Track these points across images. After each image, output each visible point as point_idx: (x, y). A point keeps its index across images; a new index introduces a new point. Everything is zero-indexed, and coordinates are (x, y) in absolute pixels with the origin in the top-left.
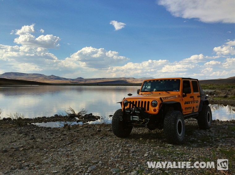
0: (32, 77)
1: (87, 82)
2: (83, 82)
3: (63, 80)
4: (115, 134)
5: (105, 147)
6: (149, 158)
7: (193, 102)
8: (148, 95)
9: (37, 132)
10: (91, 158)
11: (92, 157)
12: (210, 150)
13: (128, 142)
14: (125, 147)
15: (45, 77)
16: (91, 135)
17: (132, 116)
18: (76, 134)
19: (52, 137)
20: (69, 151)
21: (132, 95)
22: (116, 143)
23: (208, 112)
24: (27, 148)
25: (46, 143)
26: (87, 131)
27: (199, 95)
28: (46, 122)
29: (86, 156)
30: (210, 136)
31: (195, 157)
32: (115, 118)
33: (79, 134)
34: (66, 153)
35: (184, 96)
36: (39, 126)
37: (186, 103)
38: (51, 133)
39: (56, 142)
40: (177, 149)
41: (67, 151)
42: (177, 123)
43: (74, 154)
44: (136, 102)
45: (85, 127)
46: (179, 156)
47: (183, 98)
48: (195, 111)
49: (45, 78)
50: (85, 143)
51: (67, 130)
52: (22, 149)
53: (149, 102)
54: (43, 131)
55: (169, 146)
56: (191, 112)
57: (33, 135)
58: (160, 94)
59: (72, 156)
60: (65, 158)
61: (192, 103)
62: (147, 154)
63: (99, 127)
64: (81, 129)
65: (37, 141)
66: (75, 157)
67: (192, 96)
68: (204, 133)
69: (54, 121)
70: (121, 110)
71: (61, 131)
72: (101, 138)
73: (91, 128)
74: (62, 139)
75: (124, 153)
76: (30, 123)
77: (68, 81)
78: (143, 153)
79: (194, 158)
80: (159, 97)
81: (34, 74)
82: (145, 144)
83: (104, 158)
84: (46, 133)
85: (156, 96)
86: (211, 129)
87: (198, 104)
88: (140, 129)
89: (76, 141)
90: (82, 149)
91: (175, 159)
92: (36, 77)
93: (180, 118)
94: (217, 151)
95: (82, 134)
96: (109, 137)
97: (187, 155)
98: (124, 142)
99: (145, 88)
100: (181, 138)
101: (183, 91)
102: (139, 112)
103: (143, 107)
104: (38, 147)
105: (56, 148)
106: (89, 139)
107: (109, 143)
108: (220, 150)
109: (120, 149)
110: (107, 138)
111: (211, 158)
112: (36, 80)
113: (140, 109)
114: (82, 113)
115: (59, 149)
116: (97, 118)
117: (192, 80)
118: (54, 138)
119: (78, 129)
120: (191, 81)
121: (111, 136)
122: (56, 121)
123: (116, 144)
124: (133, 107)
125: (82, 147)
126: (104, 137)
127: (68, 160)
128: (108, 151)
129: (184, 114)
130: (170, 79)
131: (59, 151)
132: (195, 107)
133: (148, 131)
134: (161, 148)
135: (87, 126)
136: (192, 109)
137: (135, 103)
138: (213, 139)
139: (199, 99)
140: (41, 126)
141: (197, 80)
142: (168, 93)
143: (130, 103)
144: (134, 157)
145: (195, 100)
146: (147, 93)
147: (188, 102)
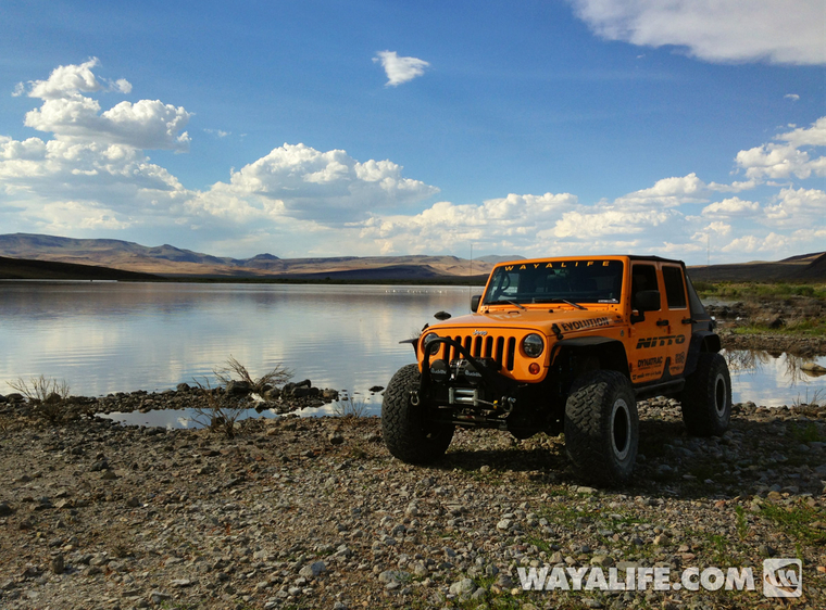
0: (95, 252)
1: (291, 271)
2: (276, 272)
3: (204, 263)
4: (394, 452)
5: (357, 497)
6: (512, 534)
7: (666, 341)
8: (508, 317)
9: (116, 443)
10: (311, 536)
11: (314, 531)
12: (726, 506)
13: (440, 478)
14: (428, 495)
15: (142, 253)
16: (310, 455)
17: (455, 388)
18: (254, 450)
19: (168, 463)
20: (230, 509)
21: (449, 316)
22: (397, 484)
23: (720, 376)
24: (80, 501)
25: (147, 483)
26: (295, 441)
27: (688, 317)
28: (146, 409)
29: (291, 528)
30: (723, 459)
31: (674, 532)
32: (393, 397)
34: (222, 518)
35: (634, 320)
36: (122, 424)
37: (644, 343)
38: (166, 449)
39: (183, 480)
40: (612, 505)
41: (223, 511)
43: (250, 522)
44: (469, 339)
45: (287, 428)
46: (619, 527)
47: (633, 328)
48: (672, 373)
49: (139, 256)
50: (287, 482)
51: (223, 438)
52: (63, 502)
53: (512, 340)
54: (138, 440)
56: (659, 376)
57: (101, 455)
58: (551, 311)
59: (242, 527)
60: (219, 534)
61: (662, 343)
62: (508, 521)
63: (335, 428)
64: (272, 434)
65: (116, 477)
66: (252, 533)
67: (663, 319)
68: (704, 447)
69: (173, 406)
70: (413, 367)
71: (200, 441)
72: (344, 467)
73: (307, 430)
74: (207, 469)
75: (425, 516)
76: (91, 414)
78: (493, 519)
79: (671, 536)
80: (549, 323)
81: (100, 240)
82: (498, 485)
83: (355, 532)
84: (146, 447)
85: (539, 319)
86: (728, 435)
87: (684, 348)
88: (479, 436)
89: (256, 475)
90: (279, 504)
91: (606, 536)
92: (109, 253)
93: (621, 397)
94: (752, 512)
95: (277, 452)
96: (373, 461)
97: (647, 526)
98: (427, 480)
99: (499, 292)
101: (633, 302)
102: (478, 375)
103: (493, 356)
104: (121, 498)
105: (185, 500)
106: (300, 470)
107: (372, 482)
108: (760, 507)
109: (411, 504)
110: (365, 466)
111: (729, 536)
113: (484, 363)
114: (274, 378)
115: (194, 501)
116: (327, 398)
117: (662, 264)
118: (175, 465)
119: (262, 435)
120: (658, 267)
121: (378, 457)
122: (185, 405)
123: (398, 487)
124: (456, 357)
125: (276, 496)
126: (353, 461)
127: (228, 541)
128: (369, 512)
129: (634, 381)
130: (587, 262)
131: (195, 510)
132: (673, 358)
133: (509, 441)
134: (553, 501)
135: (295, 426)
136: (663, 365)
137: (463, 344)
138: (734, 470)
139: (687, 332)
140: (129, 424)
141: (679, 265)
142: (581, 308)
143: (448, 341)
144: (459, 532)
145: (675, 332)
146: (507, 310)
147: (650, 339)
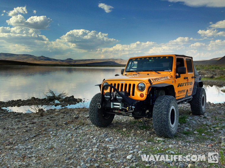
1: (77, 63)
3: (53, 61)
5: (77, 143)
7: (187, 84)
8: (133, 76)
12: (212, 146)
13: (108, 134)
15: (35, 58)
16: (65, 124)
17: (113, 102)
18: (48, 121)
19: (16, 127)
22: (93, 136)
23: (203, 95)
27: (194, 76)
30: (207, 125)
32: (93, 105)
33: (51, 122)
35: (177, 77)
37: (179, 85)
39: (18, 135)
42: (169, 112)
45: (62, 113)
47: (176, 80)
48: (189, 95)
50: (54, 135)
51: (39, 117)
53: (134, 85)
55: (159, 141)
56: (184, 96)
58: (148, 74)
61: (185, 85)
64: (56, 115)
67: (186, 77)
68: (199, 120)
70: (100, 94)
72: (76, 129)
74: (28, 130)
77: (58, 62)
80: (148, 78)
82: (128, 136)
85: (144, 77)
86: (206, 115)
87: (192, 86)
89: (44, 132)
93: (173, 105)
95: (55, 122)
96: (86, 126)
98: (104, 134)
99: (131, 68)
100: (174, 130)
101: (177, 71)
102: (121, 98)
103: (127, 90)
106: (61, 130)
110: (83, 128)
112: (26, 60)
113: (124, 94)
117: (187, 58)
120: (185, 59)
121: (89, 125)
123: (93, 138)
126: (80, 126)
129: (176, 98)
130: (160, 57)
132: (189, 90)
134: (148, 144)
136: (186, 92)
137: (116, 87)
138: (211, 129)
139: (193, 81)
141: (191, 58)
142: (158, 73)
143: (111, 86)
144: (112, 160)
145: (189, 81)
146: (133, 74)
147: (182, 84)
